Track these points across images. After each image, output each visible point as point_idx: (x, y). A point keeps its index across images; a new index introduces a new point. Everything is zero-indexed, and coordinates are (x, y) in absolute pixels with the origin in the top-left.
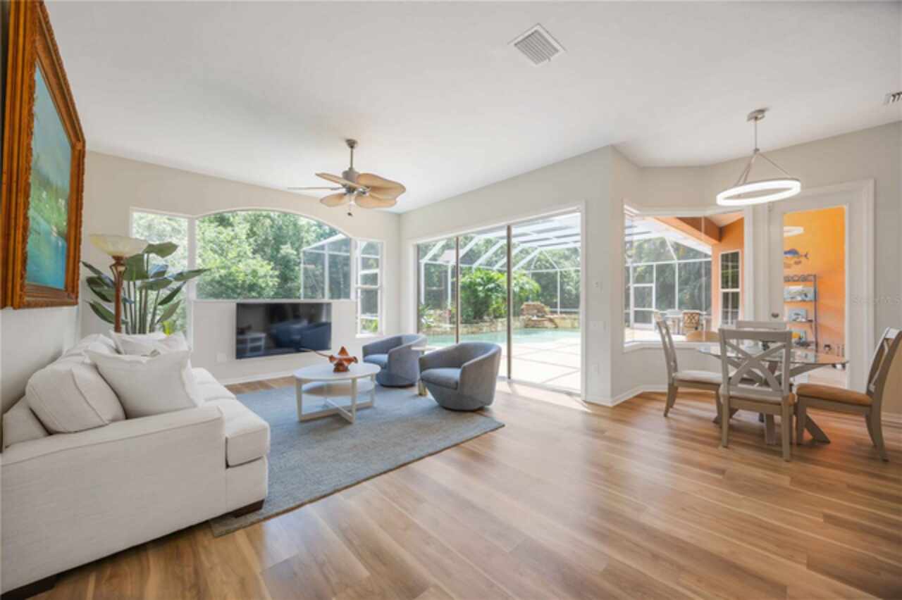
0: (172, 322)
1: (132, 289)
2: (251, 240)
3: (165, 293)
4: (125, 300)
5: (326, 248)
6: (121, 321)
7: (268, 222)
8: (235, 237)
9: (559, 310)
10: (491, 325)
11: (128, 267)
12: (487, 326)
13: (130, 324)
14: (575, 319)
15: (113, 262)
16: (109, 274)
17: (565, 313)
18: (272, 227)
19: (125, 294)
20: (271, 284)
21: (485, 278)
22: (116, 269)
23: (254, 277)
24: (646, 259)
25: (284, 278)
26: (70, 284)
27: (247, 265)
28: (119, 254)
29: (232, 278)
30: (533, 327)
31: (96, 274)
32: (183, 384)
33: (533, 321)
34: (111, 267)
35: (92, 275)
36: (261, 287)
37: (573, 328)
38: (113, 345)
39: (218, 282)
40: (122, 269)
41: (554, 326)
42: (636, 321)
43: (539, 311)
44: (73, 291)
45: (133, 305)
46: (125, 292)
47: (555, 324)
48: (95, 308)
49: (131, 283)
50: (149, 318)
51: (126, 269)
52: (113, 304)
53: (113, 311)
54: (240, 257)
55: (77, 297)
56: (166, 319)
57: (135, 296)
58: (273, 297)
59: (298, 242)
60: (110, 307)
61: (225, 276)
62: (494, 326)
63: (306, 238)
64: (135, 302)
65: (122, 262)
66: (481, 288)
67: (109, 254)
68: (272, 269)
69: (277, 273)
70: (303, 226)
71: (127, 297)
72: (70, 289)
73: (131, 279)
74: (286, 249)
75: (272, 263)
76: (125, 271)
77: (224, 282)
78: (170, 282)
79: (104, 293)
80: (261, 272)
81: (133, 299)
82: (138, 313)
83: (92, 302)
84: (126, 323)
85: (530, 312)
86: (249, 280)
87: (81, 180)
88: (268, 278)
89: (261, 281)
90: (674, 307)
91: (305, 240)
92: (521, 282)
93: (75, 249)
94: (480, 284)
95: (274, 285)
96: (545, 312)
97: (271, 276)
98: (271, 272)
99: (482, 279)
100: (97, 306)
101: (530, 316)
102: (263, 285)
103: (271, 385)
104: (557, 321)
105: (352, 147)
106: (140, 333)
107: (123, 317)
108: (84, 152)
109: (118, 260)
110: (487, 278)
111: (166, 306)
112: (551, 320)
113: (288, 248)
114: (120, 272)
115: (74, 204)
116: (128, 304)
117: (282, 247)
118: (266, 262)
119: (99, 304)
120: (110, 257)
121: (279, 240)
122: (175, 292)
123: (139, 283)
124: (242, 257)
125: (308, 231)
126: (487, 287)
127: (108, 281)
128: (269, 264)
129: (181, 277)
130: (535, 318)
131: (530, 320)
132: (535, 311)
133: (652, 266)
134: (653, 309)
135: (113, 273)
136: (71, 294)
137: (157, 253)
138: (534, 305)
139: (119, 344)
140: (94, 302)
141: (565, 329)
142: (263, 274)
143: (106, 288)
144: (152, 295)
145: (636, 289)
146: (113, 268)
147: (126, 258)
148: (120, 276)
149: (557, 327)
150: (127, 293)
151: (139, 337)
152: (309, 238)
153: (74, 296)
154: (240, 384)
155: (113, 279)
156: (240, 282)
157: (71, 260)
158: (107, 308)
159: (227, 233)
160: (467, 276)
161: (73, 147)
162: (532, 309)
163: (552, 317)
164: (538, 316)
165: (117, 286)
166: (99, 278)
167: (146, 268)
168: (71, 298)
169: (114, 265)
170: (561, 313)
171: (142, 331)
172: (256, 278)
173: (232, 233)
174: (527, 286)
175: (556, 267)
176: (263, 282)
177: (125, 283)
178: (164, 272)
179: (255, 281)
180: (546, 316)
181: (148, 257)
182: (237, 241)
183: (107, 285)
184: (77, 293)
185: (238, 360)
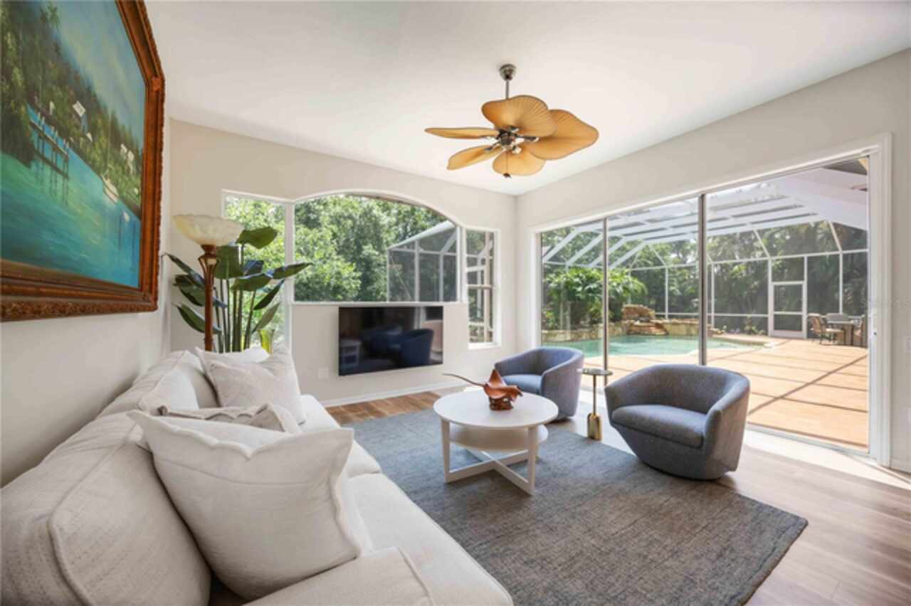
0: (270, 331)
1: (223, 289)
2: (334, 241)
3: (261, 294)
4: (217, 304)
5: (417, 244)
6: (212, 331)
7: (350, 222)
8: (321, 239)
9: (667, 313)
10: (591, 332)
11: (220, 260)
12: (587, 332)
13: (223, 334)
14: (691, 325)
15: (203, 253)
16: (198, 270)
17: (677, 317)
18: (353, 228)
19: (217, 297)
20: (354, 286)
21: (584, 277)
22: (206, 263)
23: (337, 278)
24: (782, 251)
25: (367, 280)
26: (146, 280)
27: (332, 266)
28: (208, 243)
29: (317, 280)
30: (636, 333)
31: (185, 271)
32: (335, 510)
33: (637, 326)
34: (199, 259)
35: (181, 272)
36: (344, 290)
37: (689, 336)
38: (201, 369)
39: (305, 285)
40: (212, 262)
41: (663, 333)
42: (777, 327)
43: (641, 315)
44: (151, 291)
45: (226, 310)
46: (217, 293)
47: (665, 330)
48: (184, 313)
49: (224, 281)
50: (244, 323)
51: (218, 261)
52: (203, 309)
53: (203, 317)
54: (325, 259)
55: (156, 299)
56: (262, 327)
57: (229, 298)
58: (356, 299)
59: (378, 242)
60: (200, 312)
61: (312, 278)
62: (594, 332)
63: (386, 238)
64: (228, 306)
65: (213, 253)
66: (580, 289)
67: (198, 241)
68: (355, 271)
69: (359, 274)
70: (384, 226)
71: (219, 299)
72: (146, 287)
73: (225, 278)
74: (368, 249)
75: (354, 264)
76: (216, 265)
77: (311, 285)
78: (267, 280)
79: (192, 294)
80: (346, 273)
81: (226, 302)
82: (231, 317)
83: (180, 305)
84: (219, 333)
85: (632, 316)
86: (333, 282)
87: (159, 132)
88: (351, 279)
89: (345, 283)
90: (837, 311)
91: (385, 241)
92: (624, 281)
93: (153, 230)
94: (578, 285)
95: (357, 287)
96: (649, 316)
97: (354, 278)
98: (354, 274)
99: (581, 278)
100: (185, 310)
101: (632, 321)
102: (347, 287)
103: (380, 409)
104: (668, 327)
105: (508, 77)
106: (234, 350)
107: (214, 324)
108: (163, 95)
109: (208, 249)
110: (587, 277)
111: (264, 311)
112: (658, 326)
113: (369, 249)
114: (211, 266)
115: (151, 166)
116: (220, 309)
117: (365, 247)
118: (349, 263)
119: (189, 309)
120: (199, 247)
121: (361, 239)
122: (272, 294)
123: (232, 281)
124: (328, 258)
125: (388, 232)
126: (587, 287)
127: (197, 279)
128: (351, 265)
129: (281, 273)
130: (638, 323)
131: (632, 325)
132: (637, 315)
133: (803, 258)
134: (804, 313)
135: (203, 267)
136: (148, 294)
137: (253, 244)
138: (635, 309)
139: (208, 369)
140: (184, 306)
141: (679, 336)
142: (346, 275)
143: (195, 287)
144: (247, 296)
145: (776, 288)
146: (202, 260)
147: (218, 248)
148: (210, 271)
149: (667, 335)
150: (219, 296)
151: (232, 356)
152: (389, 239)
153: (151, 298)
154: (345, 407)
155: (203, 276)
156: (325, 284)
157: (148, 246)
158: (196, 313)
159: (313, 234)
160: (562, 276)
161: (148, 84)
162: (633, 314)
163: (660, 322)
164: (641, 321)
165: (207, 284)
166: (190, 277)
167: (240, 262)
168: (149, 301)
169: (202, 257)
170: (670, 317)
171: (237, 348)
172: (341, 280)
173: (319, 235)
174: (631, 286)
175: (664, 264)
176: (347, 284)
177: (217, 281)
178: (259, 269)
179: (338, 283)
180: (652, 321)
181: (243, 247)
182: (322, 243)
183: (196, 284)
184: (156, 292)
185: (342, 377)
